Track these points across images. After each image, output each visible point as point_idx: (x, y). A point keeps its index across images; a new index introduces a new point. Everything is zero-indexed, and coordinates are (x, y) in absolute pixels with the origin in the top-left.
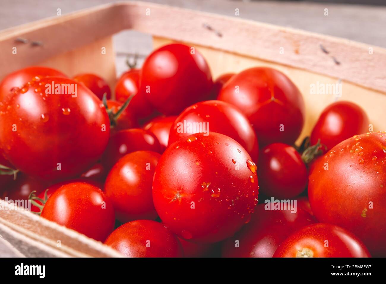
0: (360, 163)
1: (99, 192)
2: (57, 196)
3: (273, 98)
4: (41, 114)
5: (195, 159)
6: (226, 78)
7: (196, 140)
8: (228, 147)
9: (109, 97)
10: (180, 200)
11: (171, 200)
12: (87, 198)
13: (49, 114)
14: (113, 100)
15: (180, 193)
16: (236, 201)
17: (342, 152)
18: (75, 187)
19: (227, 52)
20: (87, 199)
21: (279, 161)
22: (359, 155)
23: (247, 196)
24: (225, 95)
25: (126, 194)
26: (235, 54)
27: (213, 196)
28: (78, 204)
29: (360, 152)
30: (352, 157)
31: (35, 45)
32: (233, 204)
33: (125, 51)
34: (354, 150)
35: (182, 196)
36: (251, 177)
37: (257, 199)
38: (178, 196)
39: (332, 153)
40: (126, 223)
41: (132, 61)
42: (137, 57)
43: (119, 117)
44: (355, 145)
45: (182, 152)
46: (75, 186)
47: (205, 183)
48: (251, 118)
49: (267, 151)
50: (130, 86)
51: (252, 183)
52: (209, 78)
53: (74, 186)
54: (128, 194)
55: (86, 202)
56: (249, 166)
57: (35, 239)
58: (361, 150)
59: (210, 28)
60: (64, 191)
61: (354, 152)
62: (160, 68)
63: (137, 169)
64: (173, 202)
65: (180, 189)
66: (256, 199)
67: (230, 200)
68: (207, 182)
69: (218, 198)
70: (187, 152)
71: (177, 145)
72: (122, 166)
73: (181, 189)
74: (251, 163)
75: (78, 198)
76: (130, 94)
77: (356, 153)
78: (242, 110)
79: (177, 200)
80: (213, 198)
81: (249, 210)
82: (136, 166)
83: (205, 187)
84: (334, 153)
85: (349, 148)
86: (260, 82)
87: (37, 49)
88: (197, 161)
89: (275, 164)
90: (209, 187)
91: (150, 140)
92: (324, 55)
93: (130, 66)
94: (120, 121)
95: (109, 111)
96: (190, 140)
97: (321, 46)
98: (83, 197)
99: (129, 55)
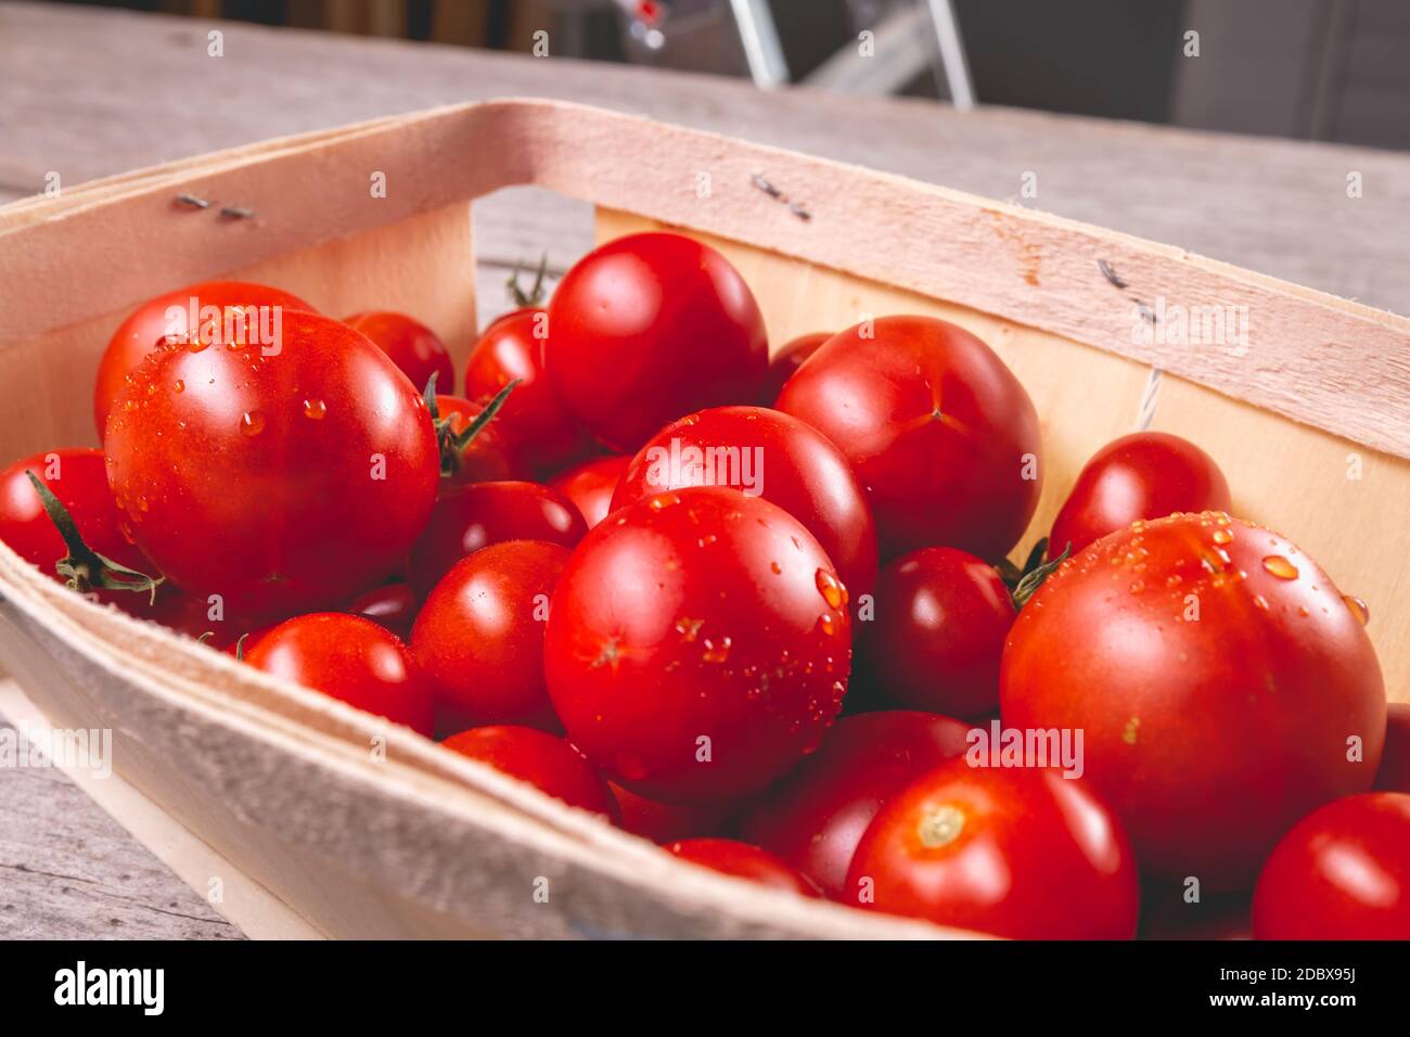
0: (1135, 594)
1: (391, 642)
2: (275, 643)
3: (936, 411)
4: (243, 411)
5: (664, 554)
6: (807, 346)
7: (675, 504)
8: (761, 526)
9: (445, 386)
10: (615, 664)
11: (589, 663)
12: (359, 654)
13: (263, 413)
14: (459, 395)
15: (619, 645)
16: (773, 681)
17: (1093, 564)
18: (326, 622)
19: (821, 268)
20: (356, 657)
21: (939, 598)
22: (1133, 571)
23: (808, 671)
24: (799, 395)
25: (471, 655)
26: (848, 275)
27: (707, 657)
28: (331, 667)
29: (1138, 562)
30: (1115, 577)
31: (230, 216)
32: (765, 688)
33: (514, 253)
34: (1124, 557)
35: (621, 653)
36: (828, 619)
37: (842, 684)
38: (611, 652)
39: (1065, 565)
40: (464, 731)
41: (526, 283)
42: (541, 272)
43: (468, 445)
44: (1129, 545)
45: (633, 534)
46: (327, 619)
47: (686, 621)
48: (861, 470)
49: (909, 567)
50: (512, 358)
51: (827, 635)
52: (754, 345)
53: (322, 620)
54: (475, 658)
55: (355, 665)
56: (821, 585)
57: (219, 706)
58: (1141, 557)
59: (773, 193)
60: (292, 632)
61: (1122, 563)
62: (605, 305)
63: (506, 586)
64: (596, 669)
65: (616, 633)
66: (839, 685)
67: (758, 674)
68: (693, 618)
69: (723, 666)
70: (646, 533)
71: (622, 516)
72: (464, 579)
73: (622, 637)
74: (832, 581)
75: (331, 653)
76: (508, 377)
77: (1127, 567)
78: (837, 442)
79: (608, 664)
80: (707, 664)
81: (816, 712)
82: (505, 578)
83: (688, 629)
84: (1073, 566)
85: (1111, 552)
86: (903, 361)
87: (236, 229)
88: (671, 559)
89: (926, 609)
90: (699, 631)
91: (560, 518)
92: (1112, 290)
93: (520, 297)
94: (469, 457)
95: (440, 424)
96: (657, 504)
97: (1103, 262)
98: (348, 651)
99: (519, 267)
